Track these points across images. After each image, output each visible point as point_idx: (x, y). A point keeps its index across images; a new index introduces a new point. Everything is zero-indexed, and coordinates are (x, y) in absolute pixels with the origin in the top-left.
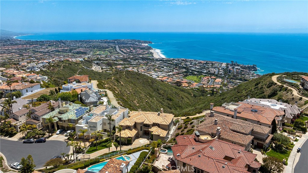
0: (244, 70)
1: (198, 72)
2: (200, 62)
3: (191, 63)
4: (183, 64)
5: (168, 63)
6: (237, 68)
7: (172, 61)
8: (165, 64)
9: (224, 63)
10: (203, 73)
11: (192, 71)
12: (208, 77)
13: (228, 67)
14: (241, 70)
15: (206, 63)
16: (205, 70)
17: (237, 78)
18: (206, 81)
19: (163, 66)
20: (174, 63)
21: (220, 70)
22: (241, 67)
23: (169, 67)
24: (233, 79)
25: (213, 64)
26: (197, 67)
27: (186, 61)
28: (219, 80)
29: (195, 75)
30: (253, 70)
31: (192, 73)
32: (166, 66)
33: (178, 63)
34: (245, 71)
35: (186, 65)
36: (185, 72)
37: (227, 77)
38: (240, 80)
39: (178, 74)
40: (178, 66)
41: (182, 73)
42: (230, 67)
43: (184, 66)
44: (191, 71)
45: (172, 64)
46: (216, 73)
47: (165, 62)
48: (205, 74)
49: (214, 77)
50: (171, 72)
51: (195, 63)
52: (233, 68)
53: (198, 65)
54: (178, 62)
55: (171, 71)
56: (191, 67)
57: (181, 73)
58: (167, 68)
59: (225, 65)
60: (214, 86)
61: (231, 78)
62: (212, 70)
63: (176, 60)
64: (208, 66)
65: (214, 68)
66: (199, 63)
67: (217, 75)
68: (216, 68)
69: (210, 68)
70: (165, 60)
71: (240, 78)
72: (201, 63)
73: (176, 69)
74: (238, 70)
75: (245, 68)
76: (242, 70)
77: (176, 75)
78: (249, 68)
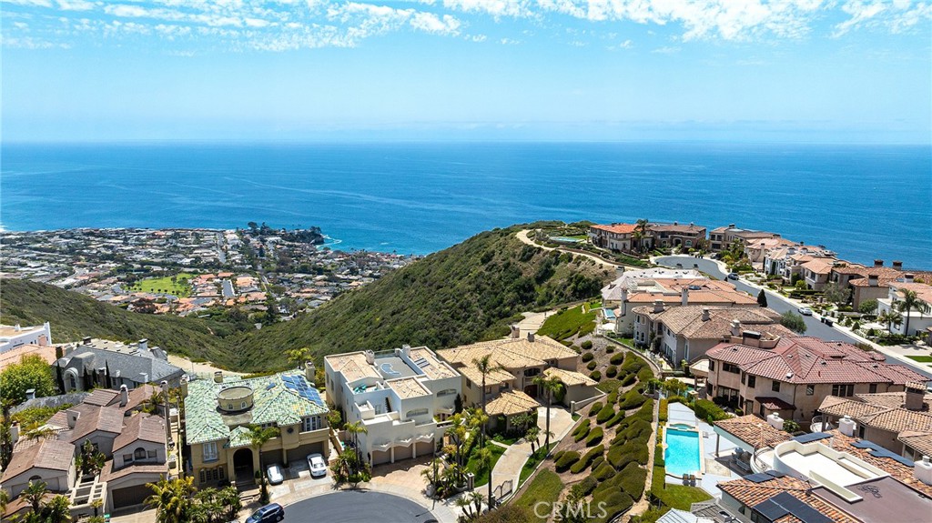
0: (296, 244)
1: (163, 264)
2: (153, 234)
3: (126, 239)
4: (96, 246)
5: (36, 249)
7: (46, 241)
8: (26, 253)
9: (228, 231)
10: (181, 265)
11: (143, 263)
12: (208, 276)
13: (249, 241)
14: (288, 246)
15: (176, 236)
16: (181, 256)
17: (292, 267)
18: (210, 287)
19: (22, 261)
20: (58, 245)
21: (230, 253)
23: (50, 262)
24: (284, 272)
25: (197, 235)
26: (153, 251)
27: (103, 235)
28: (244, 280)
29: (160, 274)
31: (147, 271)
32: (33, 259)
33: (76, 245)
34: (298, 247)
35: (112, 248)
36: (119, 271)
37: (260, 267)
38: (304, 270)
39: (99, 279)
40: (80, 254)
41: (112, 274)
42: (254, 241)
43: (103, 251)
44: (139, 266)
45: (54, 251)
46: (222, 260)
47: (20, 247)
48: (192, 270)
49: (229, 274)
50: (65, 276)
51: (137, 240)
52: (263, 241)
53: (151, 245)
54: (74, 241)
55: (66, 272)
56: (130, 251)
57: (107, 276)
58: (42, 265)
59: (235, 236)
60: (250, 299)
61: (278, 271)
62: (209, 255)
63: (61, 236)
64: (186, 243)
65: (209, 247)
66: (151, 239)
67: (228, 268)
68: (214, 248)
69: (195, 248)
70: (17, 239)
71: (302, 267)
72: (159, 237)
73: (79, 266)
74: (278, 246)
75: (292, 238)
77: (97, 285)
78: (302, 237)
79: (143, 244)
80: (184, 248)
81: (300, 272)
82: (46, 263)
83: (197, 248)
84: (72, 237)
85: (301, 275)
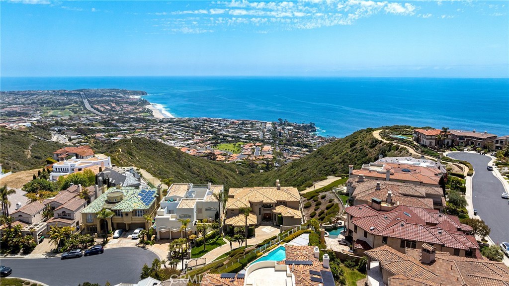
0: (300, 131)
1: (233, 137)
2: (233, 122)
3: (220, 124)
4: (207, 127)
5: (182, 126)
6: (288, 129)
7: (187, 123)
8: (178, 128)
9: (268, 123)
10: (241, 138)
11: (224, 136)
12: (250, 144)
13: (276, 128)
14: (295, 132)
15: (243, 123)
16: (242, 133)
17: (292, 143)
18: (249, 150)
19: (175, 131)
20: (191, 125)
21: (266, 133)
22: (294, 127)
23: (186, 132)
24: (288, 145)
25: (252, 124)
26: (230, 130)
27: (211, 121)
28: (267, 148)
29: (230, 142)
30: (310, 130)
31: (225, 139)
32: (180, 131)
33: (198, 125)
34: (300, 133)
35: (213, 127)
36: (213, 139)
37: (278, 142)
38: (298, 145)
39: (203, 142)
40: (199, 129)
41: (209, 140)
42: (279, 128)
43: (209, 129)
44: (222, 137)
45: (189, 128)
46: (261, 138)
47: (177, 125)
48: (245, 141)
49: (260, 144)
50: (190, 139)
51: (225, 124)
52: (283, 129)
53: (230, 127)
54: (198, 123)
55: (190, 137)
56: (220, 130)
57: (207, 141)
58: (182, 134)
59: (271, 125)
60: (265, 157)
61: (285, 144)
62: (254, 134)
63: (194, 121)
64: (246, 127)
65: (256, 130)
66: (231, 124)
67: (262, 141)
68: (259, 131)
69: (250, 130)
70: (176, 121)
71: (298, 143)
72: (235, 124)
73: (197, 135)
74: (290, 132)
75: (299, 128)
76: (297, 132)
77: (201, 145)
78: (305, 127)
79: (227, 126)
80: (245, 130)
81: (296, 146)
82: (184, 133)
83: (251, 130)
84: (198, 122)
85: (295, 148)
